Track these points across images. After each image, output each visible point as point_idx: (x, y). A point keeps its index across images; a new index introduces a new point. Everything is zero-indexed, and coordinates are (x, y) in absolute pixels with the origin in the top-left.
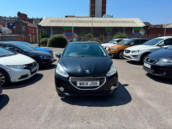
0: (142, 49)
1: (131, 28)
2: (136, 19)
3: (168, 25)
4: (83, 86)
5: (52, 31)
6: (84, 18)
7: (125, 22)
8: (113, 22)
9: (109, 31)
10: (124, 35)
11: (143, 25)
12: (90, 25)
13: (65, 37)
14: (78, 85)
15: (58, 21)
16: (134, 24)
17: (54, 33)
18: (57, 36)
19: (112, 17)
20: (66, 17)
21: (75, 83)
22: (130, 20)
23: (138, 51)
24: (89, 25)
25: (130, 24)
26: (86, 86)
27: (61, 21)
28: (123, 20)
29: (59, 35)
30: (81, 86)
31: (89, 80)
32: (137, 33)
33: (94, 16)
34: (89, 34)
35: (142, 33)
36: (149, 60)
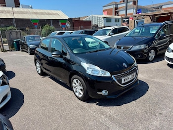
2: (58, 11)
3: (84, 17)
4: (127, 81)
7: (49, 14)
8: (36, 13)
9: (35, 24)
10: (52, 27)
11: (67, 18)
12: (9, 16)
14: (123, 82)
16: (58, 16)
19: (32, 8)
22: (53, 12)
25: (51, 16)
30: (125, 82)
32: (64, 26)
33: (5, 6)
34: (11, 27)
35: (68, 25)
36: (122, 48)
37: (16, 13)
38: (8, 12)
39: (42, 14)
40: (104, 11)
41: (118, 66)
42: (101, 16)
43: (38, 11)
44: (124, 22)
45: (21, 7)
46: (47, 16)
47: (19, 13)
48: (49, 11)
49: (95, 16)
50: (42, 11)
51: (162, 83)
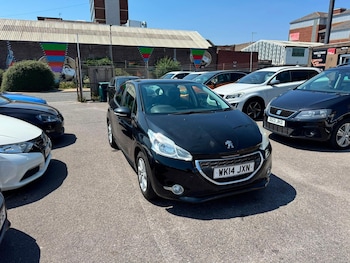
0: (245, 91)
1: (187, 51)
2: (192, 32)
4: (226, 176)
5: (11, 52)
6: (88, 25)
7: (174, 37)
8: (151, 36)
9: (146, 56)
10: (176, 63)
11: (207, 46)
12: (104, 41)
13: (49, 68)
14: (216, 175)
15: (24, 29)
16: (190, 42)
17: (18, 59)
18: (27, 63)
19: (146, 26)
20: (40, 19)
21: (210, 173)
22: (182, 33)
23: (239, 95)
24: (101, 40)
25: (176, 41)
26: (232, 174)
27: (32, 30)
28: (169, 33)
29: (33, 62)
30: (223, 176)
31: (236, 162)
32: (198, 61)
33: (104, 23)
34: (104, 60)
35: (207, 60)
36: (279, 112)
37: (116, 35)
38: (104, 33)
39: (161, 37)
40: (292, 32)
41: (212, 143)
42: (281, 44)
43: (154, 32)
44: (314, 57)
45: (127, 24)
46: (170, 41)
47: (121, 34)
48: (175, 33)
49: (269, 42)
50: (161, 32)
51: (332, 197)
